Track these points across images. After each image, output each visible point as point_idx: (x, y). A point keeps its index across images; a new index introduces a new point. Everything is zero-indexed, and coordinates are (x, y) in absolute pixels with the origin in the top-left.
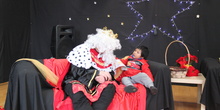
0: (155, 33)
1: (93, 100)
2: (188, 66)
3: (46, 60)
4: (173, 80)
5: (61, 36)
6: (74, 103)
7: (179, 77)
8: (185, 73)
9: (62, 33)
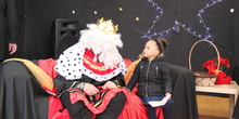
0: (178, 31)
1: (97, 112)
2: (217, 71)
3: (41, 61)
4: (198, 89)
5: (62, 33)
6: (72, 116)
7: (205, 85)
8: (214, 80)
9: (63, 29)
